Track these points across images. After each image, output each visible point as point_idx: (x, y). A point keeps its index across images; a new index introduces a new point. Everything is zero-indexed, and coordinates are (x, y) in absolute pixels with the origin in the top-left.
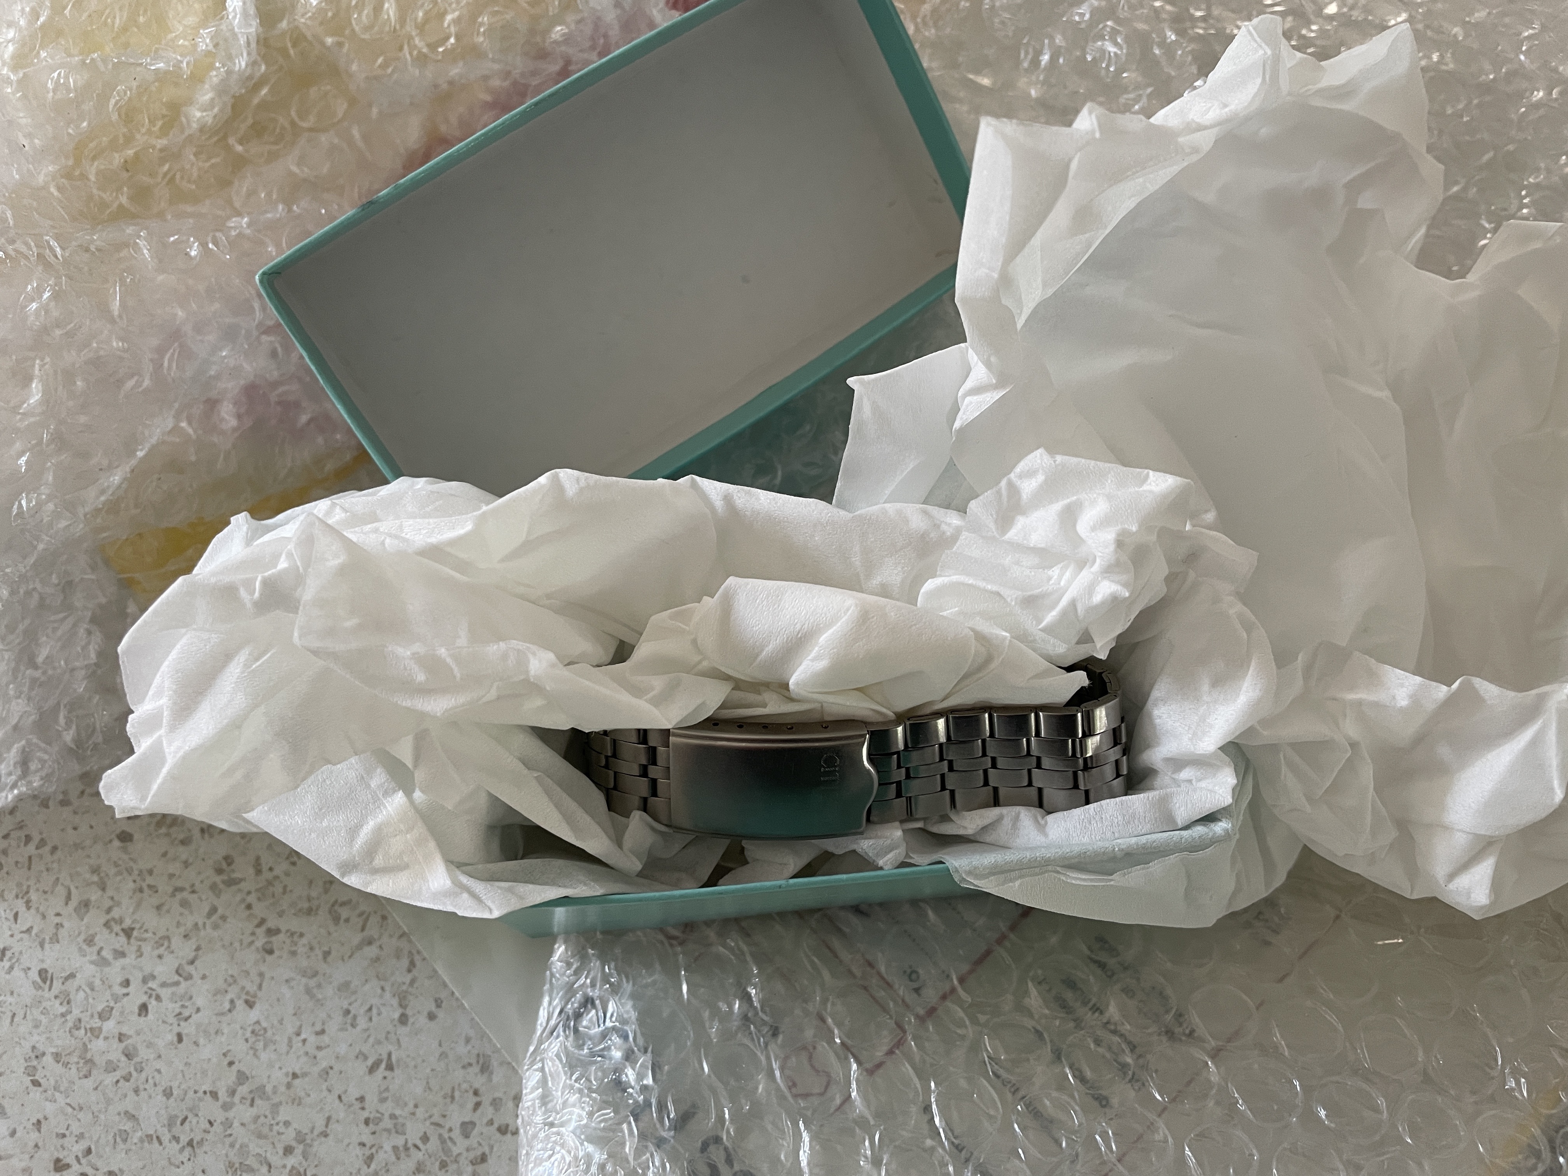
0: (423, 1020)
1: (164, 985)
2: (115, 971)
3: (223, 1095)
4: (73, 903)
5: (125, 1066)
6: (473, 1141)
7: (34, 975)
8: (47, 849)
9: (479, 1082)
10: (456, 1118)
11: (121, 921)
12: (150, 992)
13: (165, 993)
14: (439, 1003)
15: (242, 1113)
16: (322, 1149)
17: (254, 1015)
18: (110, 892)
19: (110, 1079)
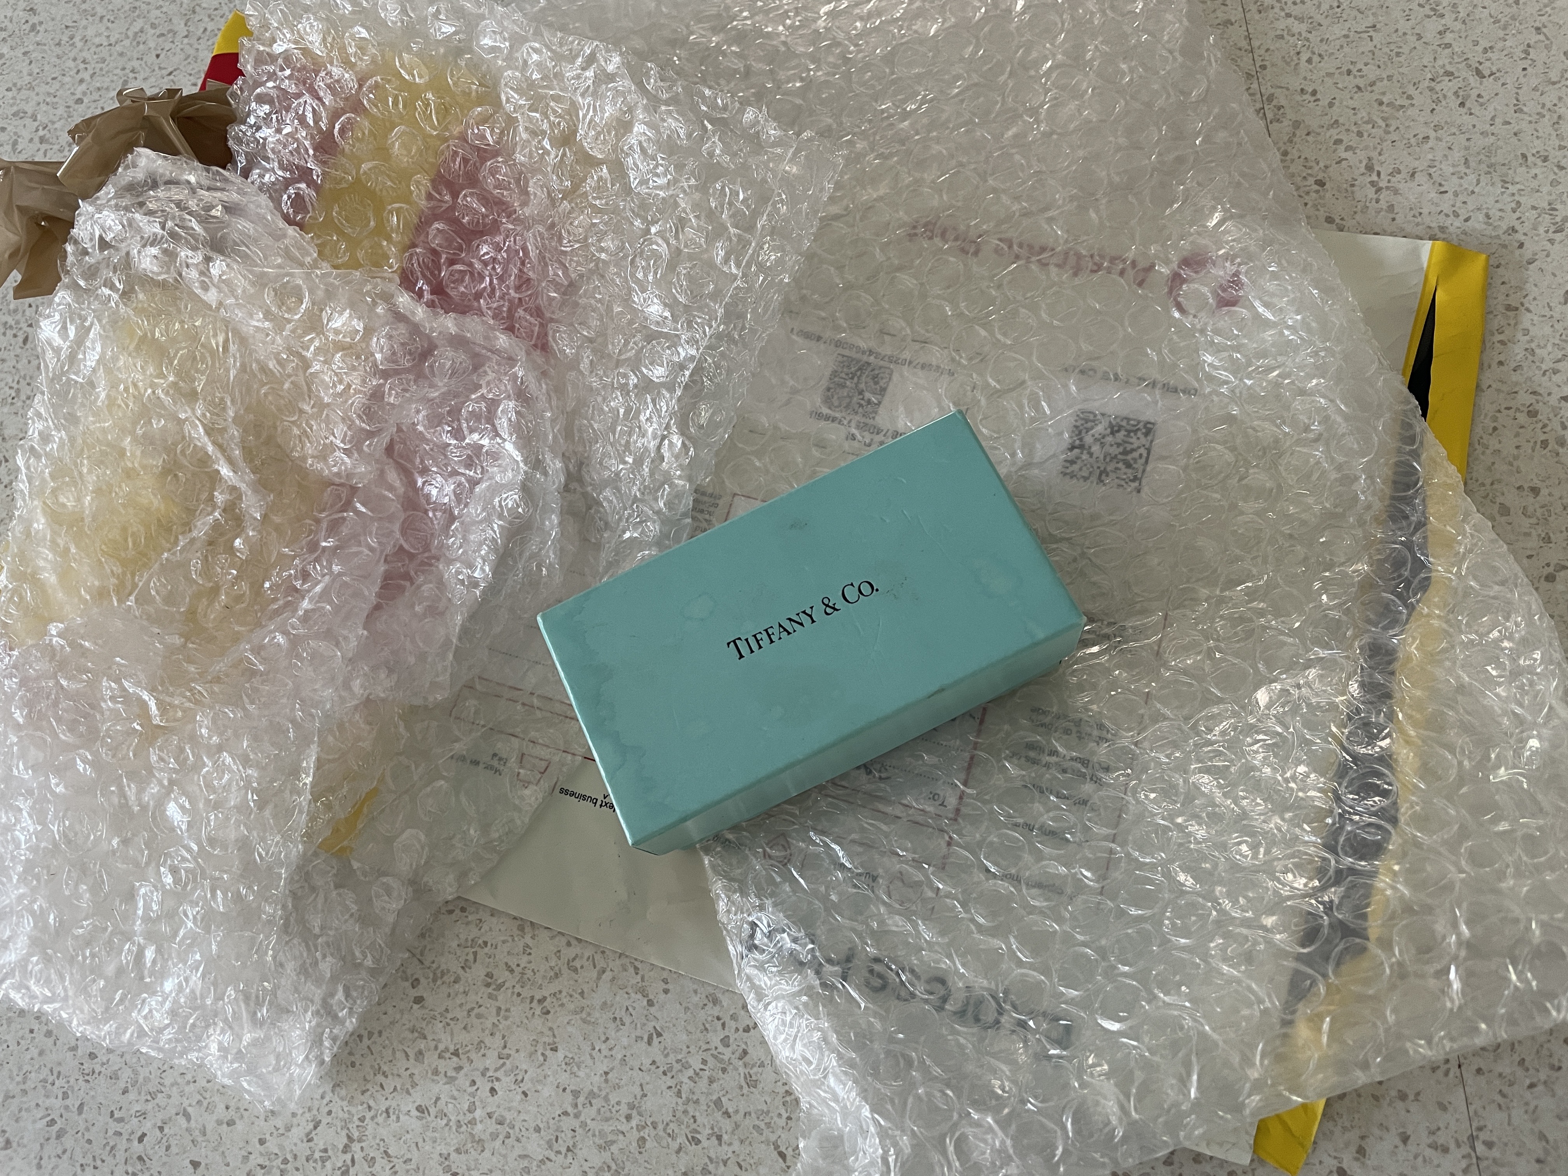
0: (662, 996)
1: (496, 1070)
2: (462, 1081)
3: (570, 1110)
4: (412, 1056)
5: (503, 1130)
6: (733, 1047)
7: (415, 1113)
8: (376, 1035)
9: (716, 1011)
10: (715, 1040)
11: (447, 1049)
12: (491, 1079)
13: (498, 1074)
14: (665, 981)
15: (588, 1114)
16: (649, 1104)
17: (560, 1055)
18: (430, 1037)
19: (498, 1143)
